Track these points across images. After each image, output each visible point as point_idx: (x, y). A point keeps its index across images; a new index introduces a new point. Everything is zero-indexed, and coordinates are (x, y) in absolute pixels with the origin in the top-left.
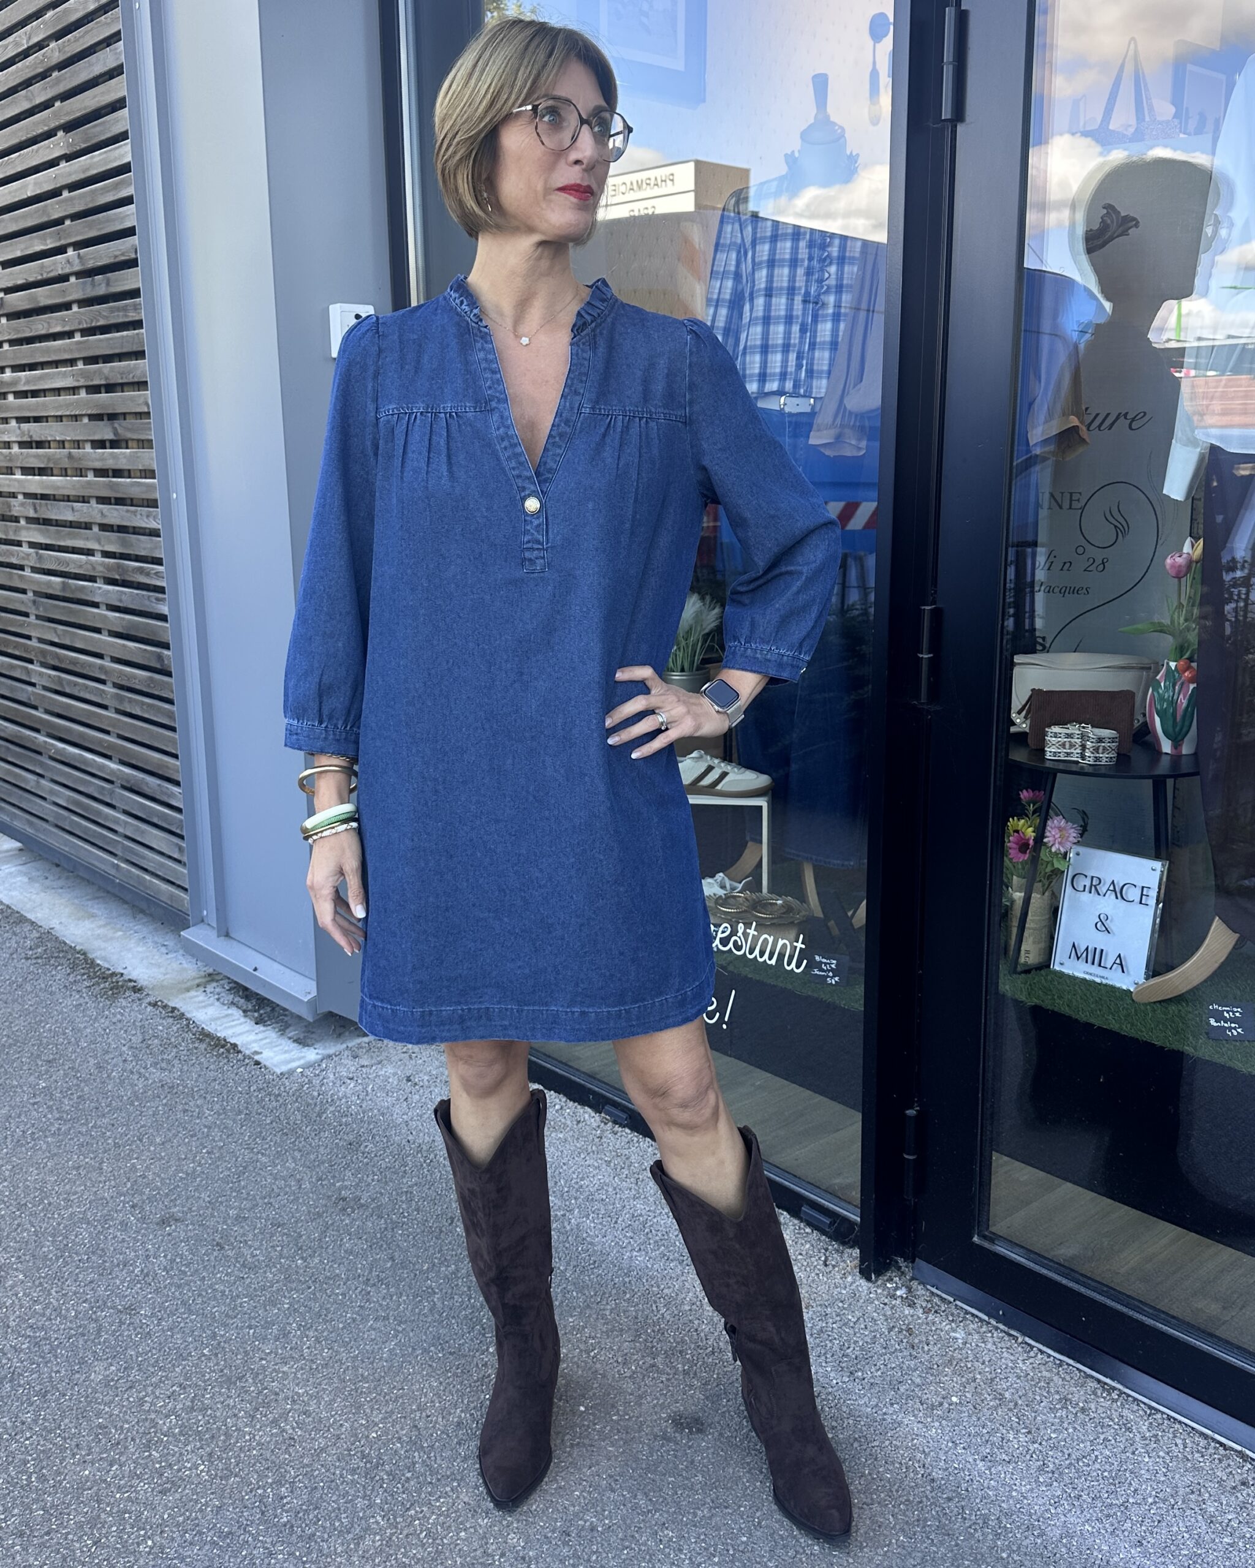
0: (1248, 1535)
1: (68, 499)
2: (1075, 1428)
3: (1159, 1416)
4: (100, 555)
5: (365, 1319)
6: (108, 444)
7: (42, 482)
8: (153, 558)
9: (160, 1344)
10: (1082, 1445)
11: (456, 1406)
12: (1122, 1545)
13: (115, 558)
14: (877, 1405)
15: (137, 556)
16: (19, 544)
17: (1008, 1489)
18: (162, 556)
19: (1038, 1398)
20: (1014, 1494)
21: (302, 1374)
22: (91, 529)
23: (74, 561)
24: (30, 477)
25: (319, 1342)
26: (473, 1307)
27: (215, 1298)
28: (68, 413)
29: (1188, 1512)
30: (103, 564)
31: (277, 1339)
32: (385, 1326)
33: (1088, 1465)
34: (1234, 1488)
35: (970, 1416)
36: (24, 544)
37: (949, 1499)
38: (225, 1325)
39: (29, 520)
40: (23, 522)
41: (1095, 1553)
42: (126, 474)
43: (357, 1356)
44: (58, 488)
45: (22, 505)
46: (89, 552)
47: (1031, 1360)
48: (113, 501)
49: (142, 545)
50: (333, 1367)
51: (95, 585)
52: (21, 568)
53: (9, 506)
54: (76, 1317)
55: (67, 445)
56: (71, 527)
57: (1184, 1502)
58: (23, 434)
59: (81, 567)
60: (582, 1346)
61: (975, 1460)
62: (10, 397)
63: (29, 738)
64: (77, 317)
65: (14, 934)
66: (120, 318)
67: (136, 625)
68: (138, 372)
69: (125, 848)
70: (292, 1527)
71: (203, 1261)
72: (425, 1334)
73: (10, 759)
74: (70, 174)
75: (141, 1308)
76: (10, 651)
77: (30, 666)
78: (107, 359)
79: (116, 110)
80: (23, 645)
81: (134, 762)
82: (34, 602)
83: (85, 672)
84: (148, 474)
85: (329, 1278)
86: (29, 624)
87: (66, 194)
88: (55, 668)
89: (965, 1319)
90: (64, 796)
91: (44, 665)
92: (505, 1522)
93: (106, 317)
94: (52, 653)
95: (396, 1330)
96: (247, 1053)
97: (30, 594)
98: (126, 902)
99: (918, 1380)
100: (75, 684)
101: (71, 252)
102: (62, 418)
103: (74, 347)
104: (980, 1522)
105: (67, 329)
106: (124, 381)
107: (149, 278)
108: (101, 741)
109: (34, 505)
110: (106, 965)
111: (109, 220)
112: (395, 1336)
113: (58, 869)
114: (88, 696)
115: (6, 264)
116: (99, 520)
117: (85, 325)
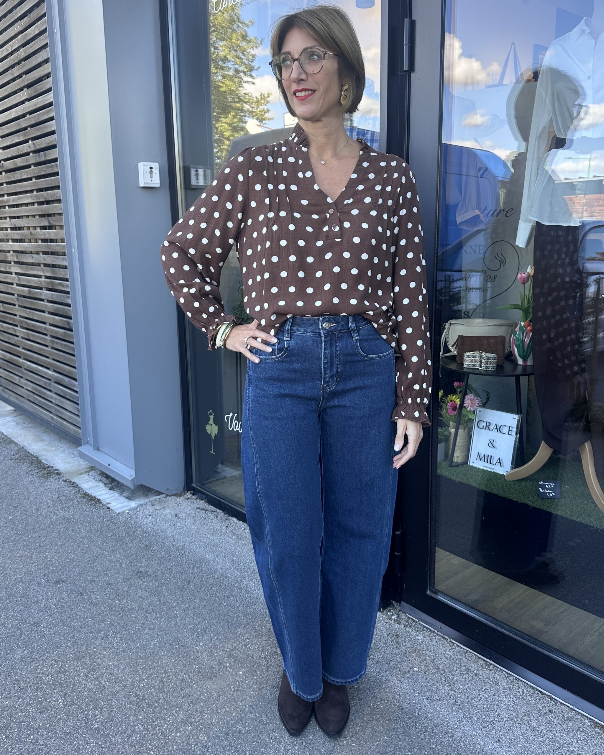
0: (551, 737)
1: (31, 253)
2: (472, 683)
3: (512, 678)
4: (43, 277)
5: (144, 629)
6: (47, 228)
7: (19, 245)
8: (66, 278)
10: (474, 692)
11: (182, 672)
12: (490, 742)
13: (50, 279)
14: (379, 672)
15: (58, 278)
16: (11, 273)
17: (437, 713)
18: (69, 277)
19: (455, 668)
20: (441, 716)
21: (112, 655)
22: (40, 266)
23: (33, 281)
24: (15, 243)
25: (122, 640)
26: (195, 624)
27: (76, 619)
28: (30, 214)
29: (523, 726)
30: (45, 282)
31: (103, 638)
32: (153, 632)
33: (477, 702)
34: (545, 713)
35: (422, 677)
36: (14, 274)
37: (410, 718)
38: (79, 632)
39: (16, 263)
40: (12, 263)
41: (477, 746)
42: (55, 241)
43: (139, 647)
44: (26, 248)
45: (12, 256)
46: (40, 277)
47: (453, 650)
48: (49, 253)
49: (61, 273)
50: (127, 652)
51: (42, 291)
52: (12, 284)
53: (7, 256)
54: (12, 627)
55: (31, 228)
56: (33, 265)
57: (521, 720)
59: (36, 283)
60: (243, 643)
61: (423, 699)
62: (7, 208)
63: (16, 360)
64: (33, 171)
65: (7, 448)
66: (50, 171)
67: (58, 309)
68: (58, 195)
69: (56, 410)
70: (99, 730)
71: (73, 601)
72: (171, 636)
73: (8, 370)
74: (29, 107)
75: (42, 623)
76: (8, 321)
77: (16, 328)
78: (47, 189)
79: (48, 77)
80: (13, 318)
81: (59, 371)
82: (17, 299)
83: (38, 330)
84: (62, 241)
85: (130, 609)
86: (15, 309)
87: (28, 116)
88: (27, 329)
89: (423, 630)
90: (30, 386)
91: (22, 327)
92: (199, 728)
93: (45, 171)
94: (25, 322)
95: (158, 635)
96: (104, 503)
97: (16, 295)
98: (57, 434)
99: (399, 660)
100: (35, 336)
101: (30, 142)
102: (28, 216)
103: (32, 184)
104: (424, 730)
105: (29, 176)
106: (53, 199)
107: (61, 153)
108: (45, 362)
109: (17, 256)
110: (46, 463)
111: (45, 127)
112: (157, 637)
113: (30, 419)
114: (40, 341)
115: (4, 148)
116: (43, 262)
117: (37, 175)
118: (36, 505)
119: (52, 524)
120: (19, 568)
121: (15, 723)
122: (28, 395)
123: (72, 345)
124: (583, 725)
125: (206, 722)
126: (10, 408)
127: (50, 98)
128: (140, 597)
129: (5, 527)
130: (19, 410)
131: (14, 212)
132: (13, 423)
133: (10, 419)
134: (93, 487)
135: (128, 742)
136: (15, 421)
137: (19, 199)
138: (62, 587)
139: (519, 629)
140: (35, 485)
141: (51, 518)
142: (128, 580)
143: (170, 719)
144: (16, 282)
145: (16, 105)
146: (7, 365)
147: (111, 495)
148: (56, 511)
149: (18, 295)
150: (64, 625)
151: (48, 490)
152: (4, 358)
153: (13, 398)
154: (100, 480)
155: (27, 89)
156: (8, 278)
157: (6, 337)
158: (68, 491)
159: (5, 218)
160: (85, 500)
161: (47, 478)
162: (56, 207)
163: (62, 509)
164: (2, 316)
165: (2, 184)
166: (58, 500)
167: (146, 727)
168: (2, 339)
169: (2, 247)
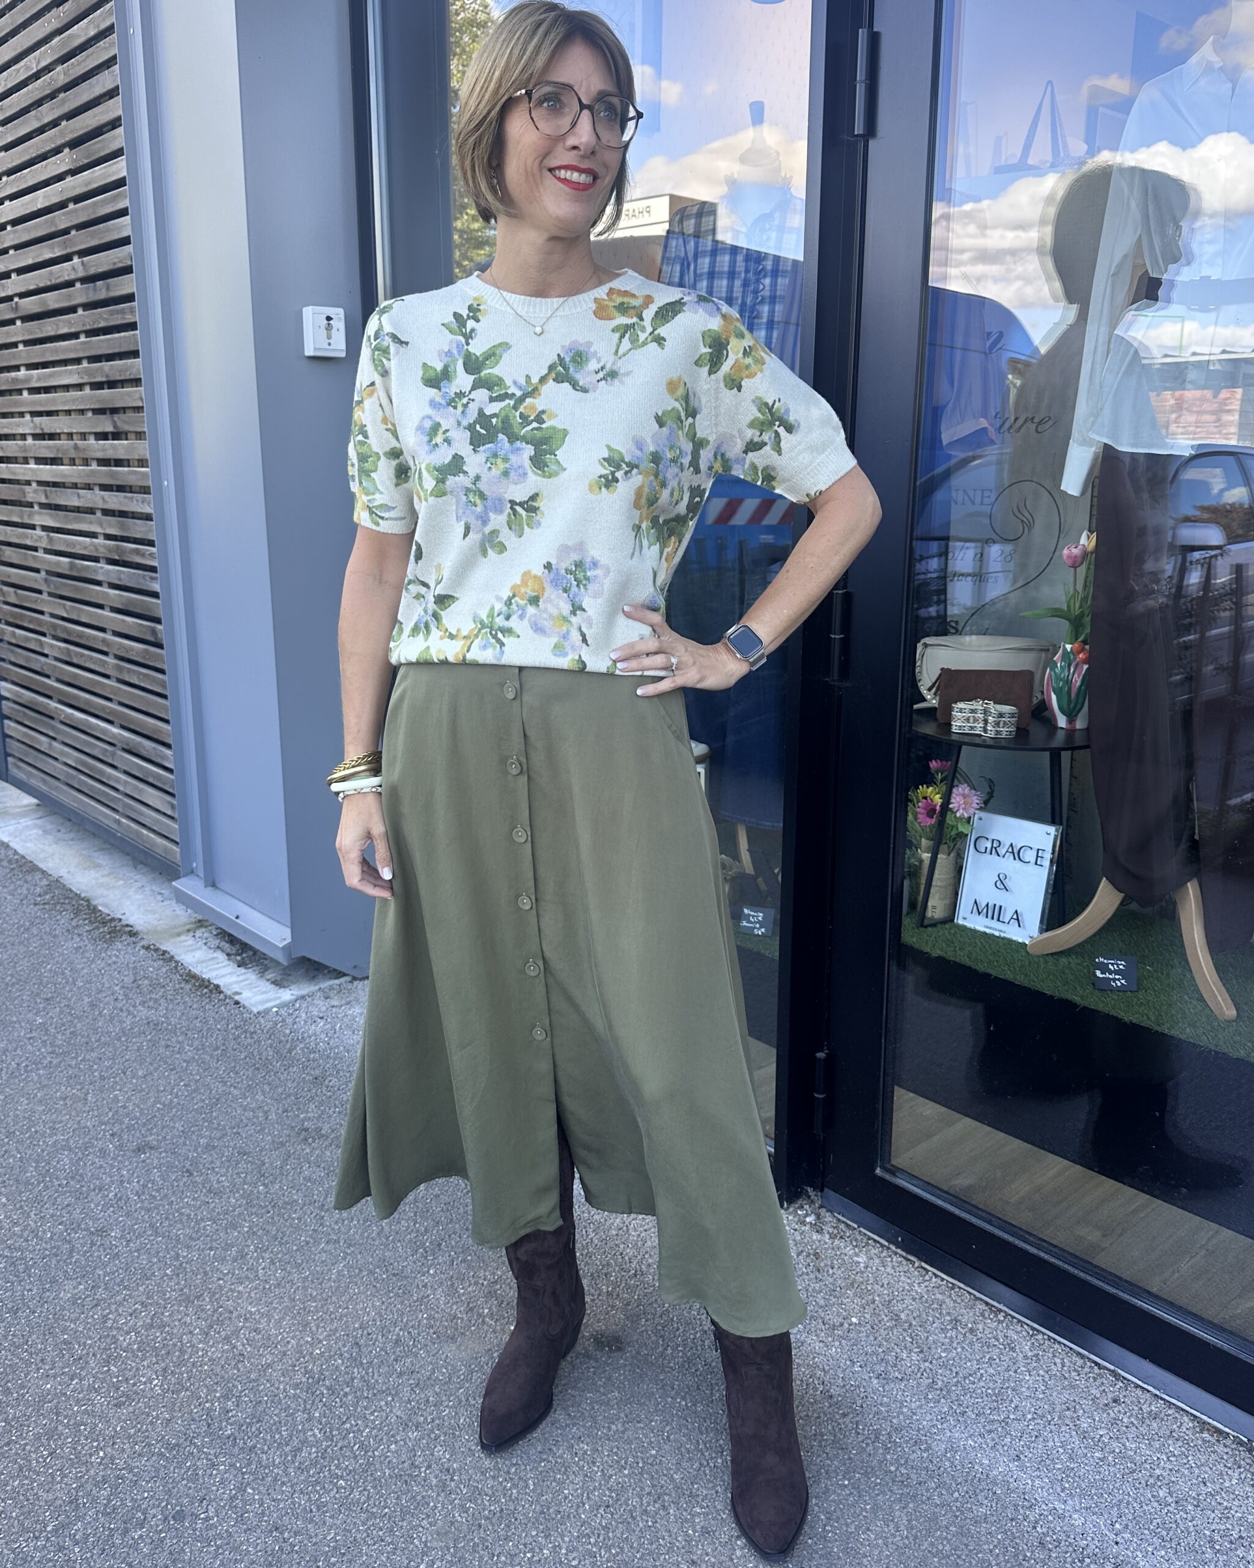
0: (1117, 1450)
1: (75, 486)
2: (963, 1348)
3: (1040, 1337)
4: (102, 537)
5: (317, 1242)
6: (110, 436)
7: (51, 471)
8: (149, 540)
9: (128, 1264)
10: (969, 1364)
11: (395, 1325)
12: (1001, 1459)
13: (116, 540)
15: (136, 539)
16: (33, 527)
17: (899, 1405)
18: (156, 538)
19: (931, 1319)
20: (905, 1410)
21: (256, 1294)
22: (94, 514)
23: (79, 543)
24: (42, 467)
25: (273, 1264)
26: (418, 1231)
27: (180, 1221)
28: (74, 408)
29: (1063, 1428)
30: (104, 546)
31: (235, 1260)
32: (335, 1249)
33: (974, 1383)
34: (1106, 1405)
35: (867, 1336)
36: (37, 528)
37: (844, 1415)
38: (188, 1247)
39: (42, 506)
40: (36, 507)
41: (976, 1467)
42: (124, 463)
43: (308, 1277)
44: (66, 476)
45: (35, 491)
46: (93, 535)
47: (927, 1283)
48: (114, 488)
49: (139, 529)
50: (284, 1287)
51: (99, 565)
52: (35, 549)
53: (25, 492)
54: (51, 1238)
55: (75, 437)
56: (79, 512)
57: (1060, 1418)
58: (35, 427)
59: (85, 548)
61: (870, 1378)
62: (25, 393)
63: (41, 704)
64: (81, 319)
65: (26, 882)
66: (118, 320)
67: (131, 602)
68: (134, 370)
69: (126, 805)
70: (235, 1439)
71: (173, 1186)
72: (372, 1256)
73: (27, 723)
74: (74, 188)
75: (112, 1230)
76: (25, 624)
77: (43, 639)
78: (110, 357)
79: (114, 128)
80: (37, 619)
81: (132, 727)
82: (46, 580)
83: (88, 644)
84: (142, 463)
85: (287, 1203)
86: (42, 600)
87: (71, 206)
88: (66, 641)
89: (867, 1244)
90: (72, 757)
91: (55, 638)
92: (433, 1436)
93: (106, 320)
94: (61, 627)
95: (345, 1252)
96: (229, 993)
97: (43, 573)
98: (128, 854)
99: (822, 1302)
100: (82, 655)
101: (76, 260)
102: (68, 412)
103: (79, 347)
104: (872, 1436)
105: (73, 330)
106: (122, 378)
107: (142, 284)
108: (104, 708)
109: (45, 492)
110: (107, 911)
111: (108, 230)
112: (344, 1258)
113: (69, 823)
114: (92, 667)
115: (21, 271)
116: (101, 506)
117: (88, 327)
118: (89, 996)
119: (124, 1034)
120: (61, 1122)
121: (67, 1426)
122: (68, 775)
123: (160, 676)
124: (1179, 1427)
125: (446, 1424)
126: (29, 800)
127: (120, 170)
128: (308, 1179)
129: (30, 1038)
130: (48, 805)
131: (40, 404)
132: (35, 832)
133: (29, 823)
134: (203, 962)
135: (293, 1462)
136: (40, 827)
137: (51, 375)
138: (148, 1158)
139: (1054, 1242)
140: (87, 955)
141: (121, 1022)
142: (283, 1144)
143: (374, 1417)
144: (44, 545)
145: (46, 183)
146: (25, 714)
147: (242, 978)
148: (131, 1009)
149: (48, 572)
150: (157, 1234)
151: (114, 966)
152: (17, 699)
153: (36, 780)
154: (218, 947)
155: (71, 149)
156: (26, 536)
157: (21, 656)
158: (154, 968)
159: (22, 414)
160: (188, 987)
161: (110, 942)
162: (129, 394)
163: (143, 1003)
164: (12, 614)
165: (15, 345)
166: (135, 985)
167: (328, 1434)
168: (13, 659)
169: (14, 474)
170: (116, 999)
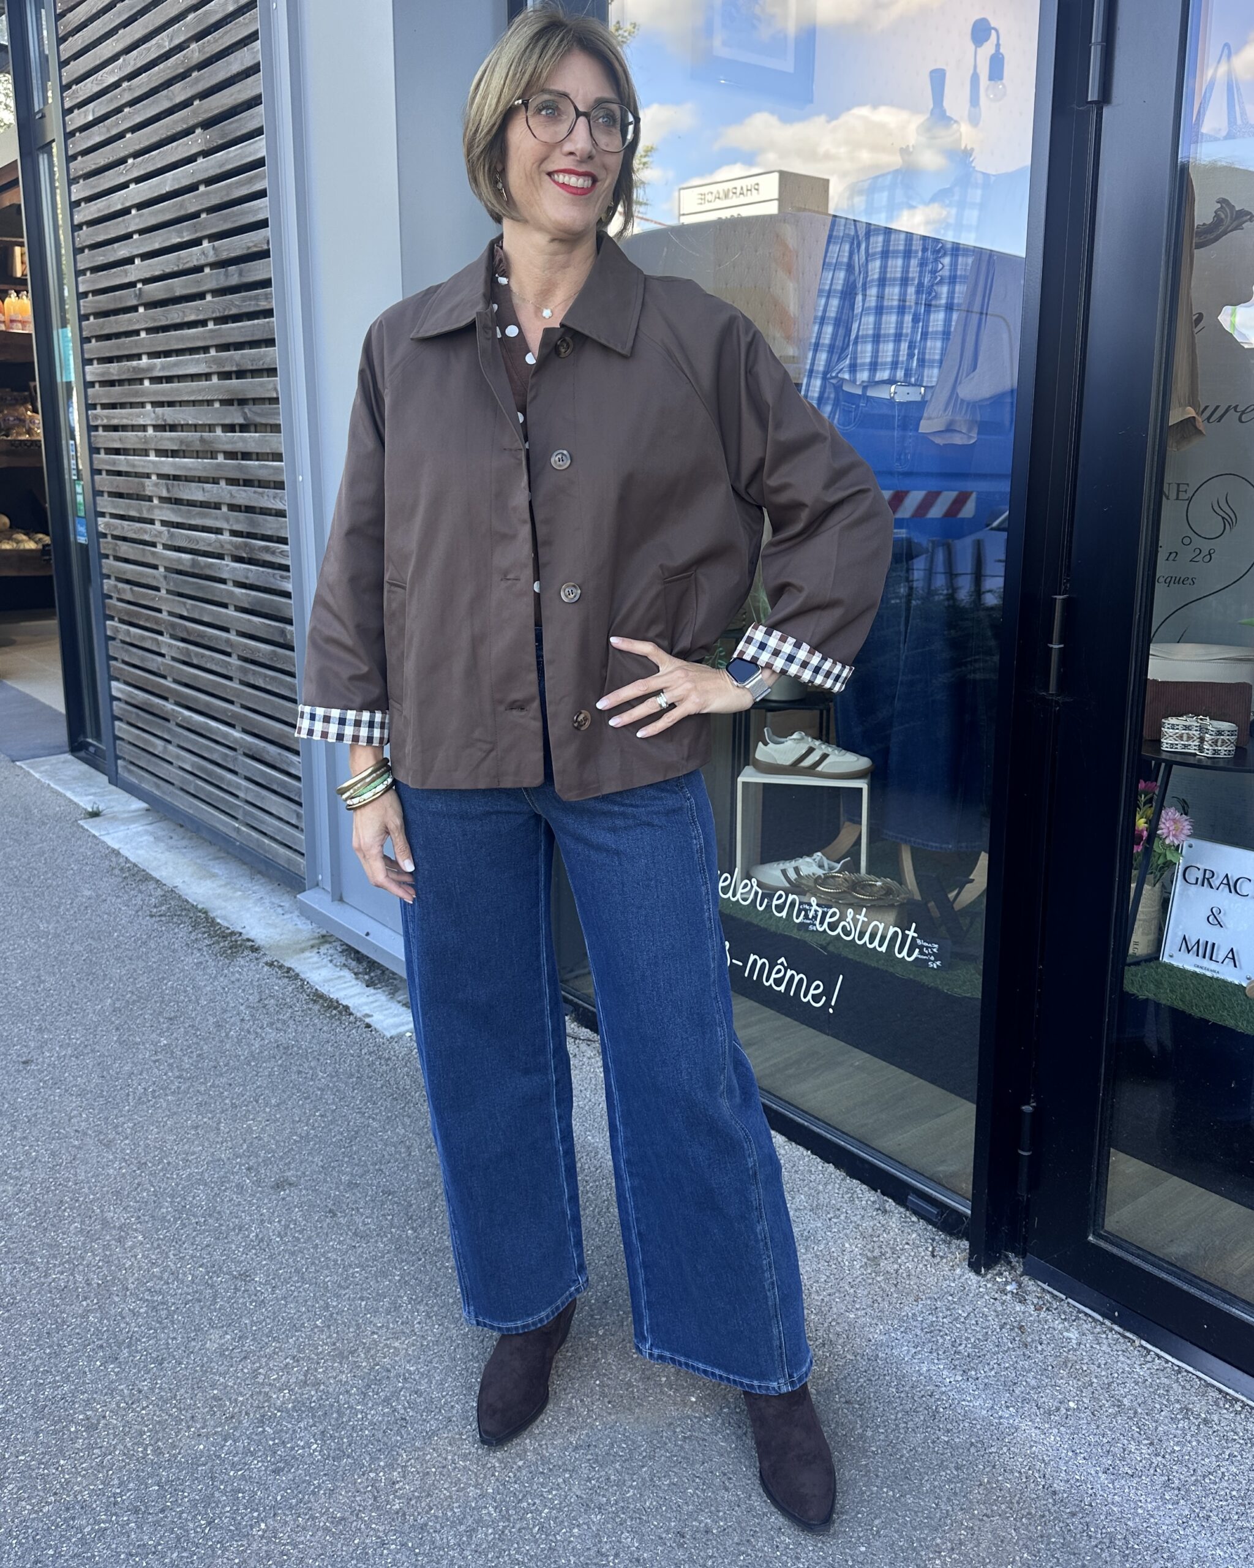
1: (200, 480)
2: (1198, 1441)
4: (227, 533)
6: (237, 428)
7: (175, 463)
8: (278, 537)
9: (274, 1313)
10: (1207, 1460)
11: (566, 1392)
13: (242, 537)
14: (992, 1407)
15: (263, 535)
16: (152, 522)
17: (1133, 1505)
18: (288, 536)
19: (1158, 1406)
20: (1140, 1511)
21: (413, 1351)
22: (220, 509)
23: (203, 539)
24: (163, 459)
25: (430, 1318)
27: (328, 1267)
28: (200, 398)
30: (231, 543)
31: (388, 1312)
33: (1215, 1483)
35: (1089, 1424)
36: (156, 522)
37: (1073, 1514)
38: (338, 1296)
39: (162, 499)
40: (156, 501)
42: (254, 457)
44: (190, 469)
45: (156, 485)
46: (218, 531)
47: (1149, 1365)
48: (241, 482)
49: (269, 525)
50: (443, 1344)
51: (222, 562)
52: (154, 545)
53: (143, 485)
54: (193, 1281)
55: (200, 428)
56: (201, 506)
59: (210, 545)
61: (1096, 1472)
62: (147, 383)
63: (158, 706)
64: (210, 306)
65: (140, 891)
66: (251, 307)
67: (261, 601)
68: (269, 360)
69: (246, 813)
70: (404, 1514)
71: (316, 1227)
73: (140, 725)
74: (205, 170)
75: (256, 1275)
76: (141, 623)
77: (160, 638)
78: (239, 346)
79: (253, 107)
80: (154, 617)
81: (256, 731)
82: (165, 577)
83: (212, 644)
84: (278, 457)
85: (439, 1250)
86: (160, 598)
87: (203, 188)
88: (183, 640)
89: (1078, 1318)
90: (189, 761)
91: (173, 637)
93: (239, 307)
94: (181, 625)
96: (359, 1015)
97: (162, 569)
98: (245, 864)
99: (1033, 1383)
100: (203, 656)
101: (205, 243)
102: (194, 403)
103: (207, 335)
105: (201, 317)
106: (254, 367)
107: (280, 270)
108: (226, 710)
109: (167, 485)
110: (226, 924)
111: (243, 213)
113: (182, 829)
114: (214, 668)
115: (145, 256)
116: (228, 500)
117: (218, 314)
118: (214, 1015)
119: (254, 1059)
120: (194, 1153)
122: (183, 779)
123: (288, 679)
126: (139, 805)
127: (259, 151)
129: (155, 1062)
130: (159, 809)
131: (163, 393)
132: (146, 839)
133: (141, 828)
134: (331, 980)
135: (469, 1544)
136: (152, 834)
137: (175, 363)
138: (289, 1195)
140: (209, 971)
141: (250, 1045)
144: (162, 541)
145: (177, 165)
146: (138, 715)
147: (371, 999)
148: (259, 1030)
150: (303, 1280)
151: (237, 984)
152: (129, 700)
153: (148, 785)
154: (344, 965)
155: (205, 129)
156: (146, 532)
157: (136, 657)
158: (279, 986)
159: (142, 405)
160: (317, 1007)
161: (232, 957)
162: (262, 385)
163: (271, 1024)
164: (128, 612)
165: (137, 333)
166: (261, 1005)
167: (504, 1513)
168: (127, 659)
169: (134, 466)
170: (243, 1020)
